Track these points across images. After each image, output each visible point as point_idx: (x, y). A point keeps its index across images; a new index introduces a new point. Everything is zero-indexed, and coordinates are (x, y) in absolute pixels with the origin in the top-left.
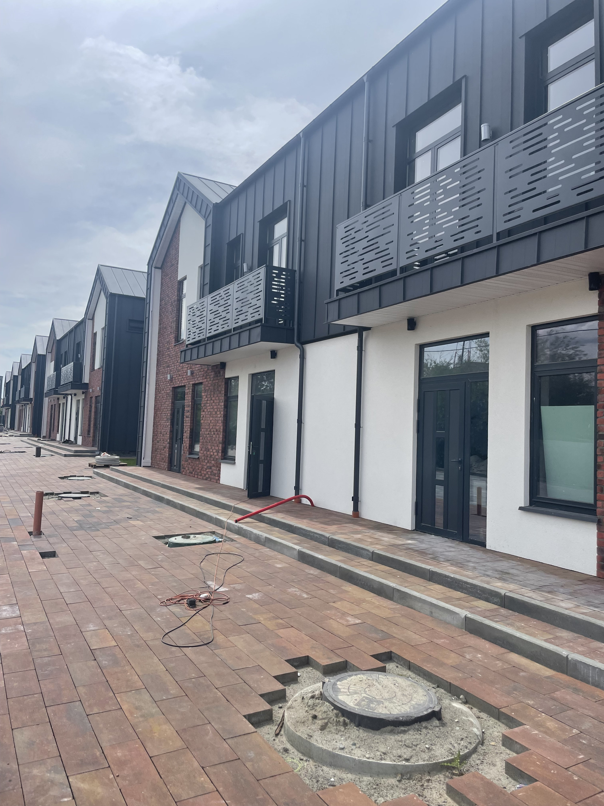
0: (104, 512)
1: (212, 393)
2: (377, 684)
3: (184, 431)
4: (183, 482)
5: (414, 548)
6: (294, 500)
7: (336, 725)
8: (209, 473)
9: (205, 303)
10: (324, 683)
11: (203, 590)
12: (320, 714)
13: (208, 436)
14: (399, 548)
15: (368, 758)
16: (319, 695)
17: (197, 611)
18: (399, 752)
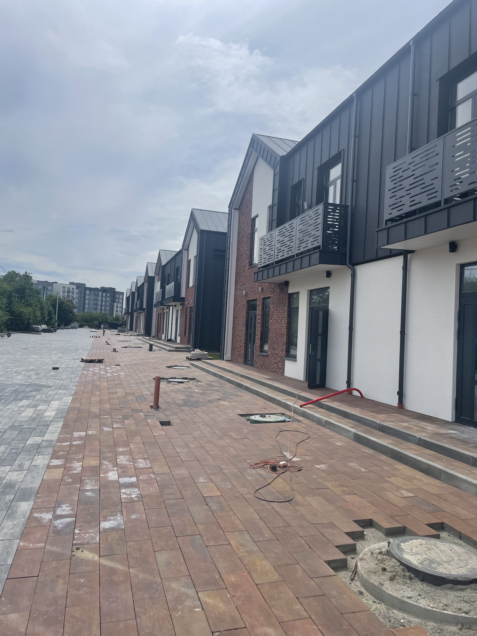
0: (201, 394)
1: (278, 305)
2: (435, 548)
3: (256, 334)
4: (256, 374)
5: (456, 438)
6: (346, 392)
7: (403, 578)
8: (276, 367)
9: (274, 235)
10: (389, 543)
11: (281, 458)
12: (388, 567)
13: (275, 338)
14: (442, 437)
15: (433, 608)
16: (386, 552)
17: (278, 475)
18: (459, 605)
